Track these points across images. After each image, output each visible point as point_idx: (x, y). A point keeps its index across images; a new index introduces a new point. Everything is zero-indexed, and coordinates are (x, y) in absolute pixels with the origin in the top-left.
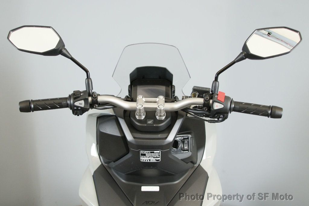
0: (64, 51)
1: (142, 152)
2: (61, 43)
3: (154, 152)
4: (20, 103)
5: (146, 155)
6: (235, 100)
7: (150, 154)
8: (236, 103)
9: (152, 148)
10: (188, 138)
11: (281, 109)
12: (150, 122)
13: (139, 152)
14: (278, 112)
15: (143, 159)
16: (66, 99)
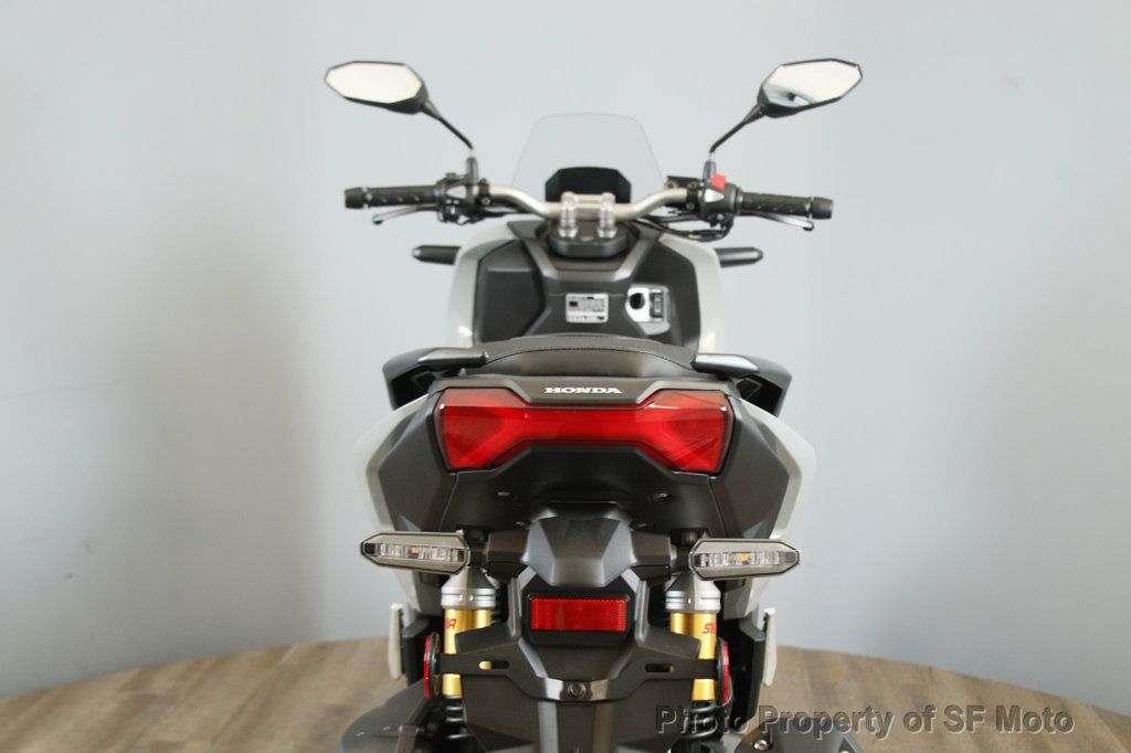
0: (427, 105)
1: (570, 297)
2: (423, 91)
3: (591, 298)
4: (347, 192)
5: (580, 304)
6: (745, 189)
7: (587, 301)
8: (746, 195)
9: (590, 288)
10: (661, 294)
11: (830, 202)
12: (586, 239)
13: (564, 299)
14: (823, 207)
15: (573, 316)
16: (431, 188)
